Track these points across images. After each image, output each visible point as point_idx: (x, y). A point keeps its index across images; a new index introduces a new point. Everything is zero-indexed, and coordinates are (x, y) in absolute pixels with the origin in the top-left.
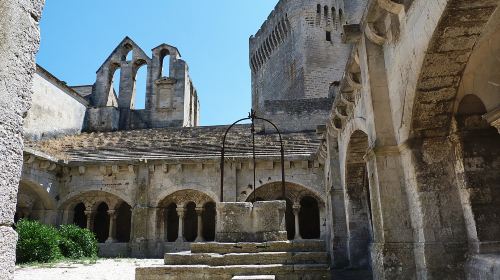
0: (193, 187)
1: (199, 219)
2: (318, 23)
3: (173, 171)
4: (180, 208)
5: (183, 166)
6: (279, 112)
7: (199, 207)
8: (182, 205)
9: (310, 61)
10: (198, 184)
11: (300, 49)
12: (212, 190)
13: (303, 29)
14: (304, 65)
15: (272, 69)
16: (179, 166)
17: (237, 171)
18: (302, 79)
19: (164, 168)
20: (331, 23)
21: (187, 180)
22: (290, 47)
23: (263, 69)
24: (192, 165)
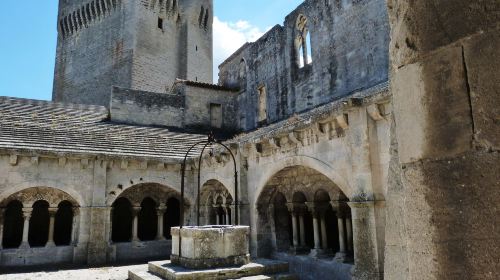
0: (51, 184)
1: (52, 221)
2: (153, 7)
3: (24, 163)
4: (28, 208)
5: (40, 159)
6: (128, 102)
7: (54, 206)
8: (31, 204)
9: (141, 45)
10: (58, 181)
11: (131, 28)
12: (75, 189)
13: (137, 8)
14: (134, 48)
15: (89, 40)
16: (36, 159)
17: (108, 169)
18: (130, 61)
19: (13, 159)
20: (165, 10)
21: (44, 176)
22: (118, 23)
23: (77, 37)
24: (54, 158)
